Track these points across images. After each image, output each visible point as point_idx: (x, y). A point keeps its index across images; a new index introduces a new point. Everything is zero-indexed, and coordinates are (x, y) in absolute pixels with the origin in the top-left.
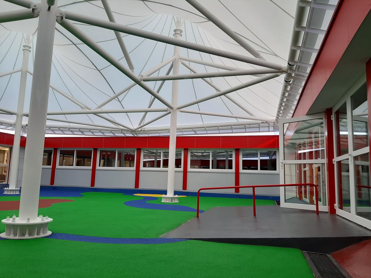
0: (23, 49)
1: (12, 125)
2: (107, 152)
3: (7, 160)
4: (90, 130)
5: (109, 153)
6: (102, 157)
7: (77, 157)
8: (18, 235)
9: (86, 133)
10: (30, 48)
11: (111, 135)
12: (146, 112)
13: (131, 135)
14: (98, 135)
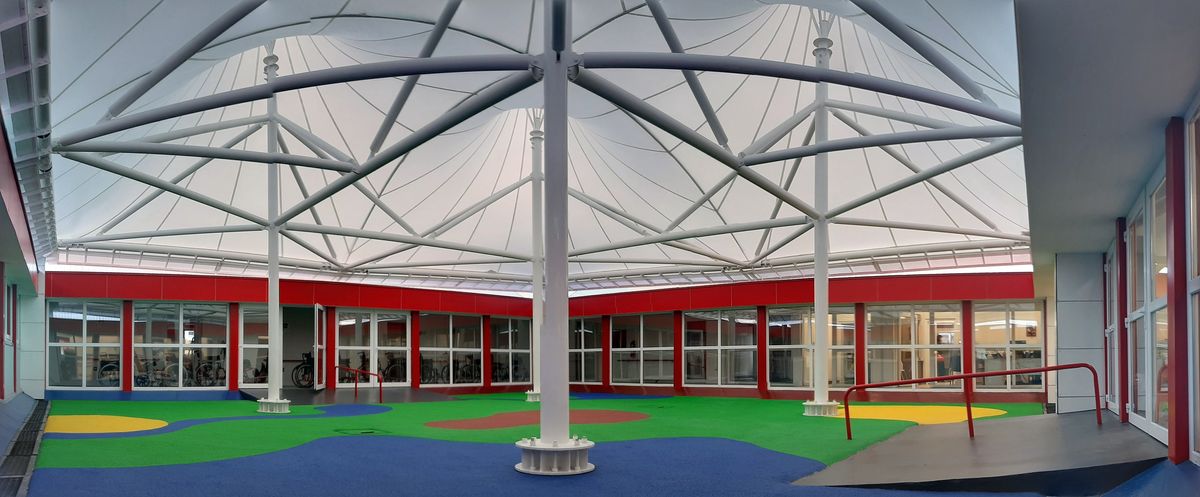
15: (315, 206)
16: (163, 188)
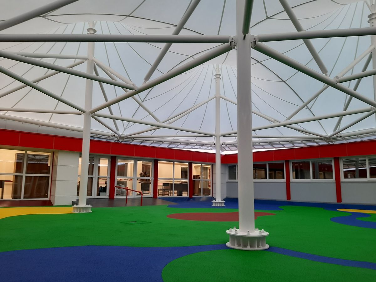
0: (215, 78)
1: (211, 145)
2: (299, 163)
3: (209, 176)
4: (280, 143)
5: (301, 164)
6: (295, 169)
7: (270, 170)
8: (241, 246)
9: (275, 146)
10: (220, 75)
11: (302, 145)
12: (341, 116)
13: (325, 143)
14: (289, 146)
15: (111, 106)
16: (27, 84)
